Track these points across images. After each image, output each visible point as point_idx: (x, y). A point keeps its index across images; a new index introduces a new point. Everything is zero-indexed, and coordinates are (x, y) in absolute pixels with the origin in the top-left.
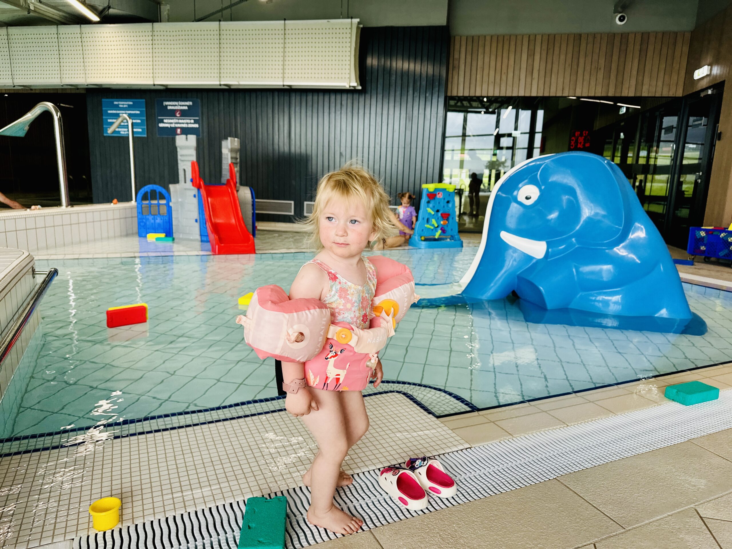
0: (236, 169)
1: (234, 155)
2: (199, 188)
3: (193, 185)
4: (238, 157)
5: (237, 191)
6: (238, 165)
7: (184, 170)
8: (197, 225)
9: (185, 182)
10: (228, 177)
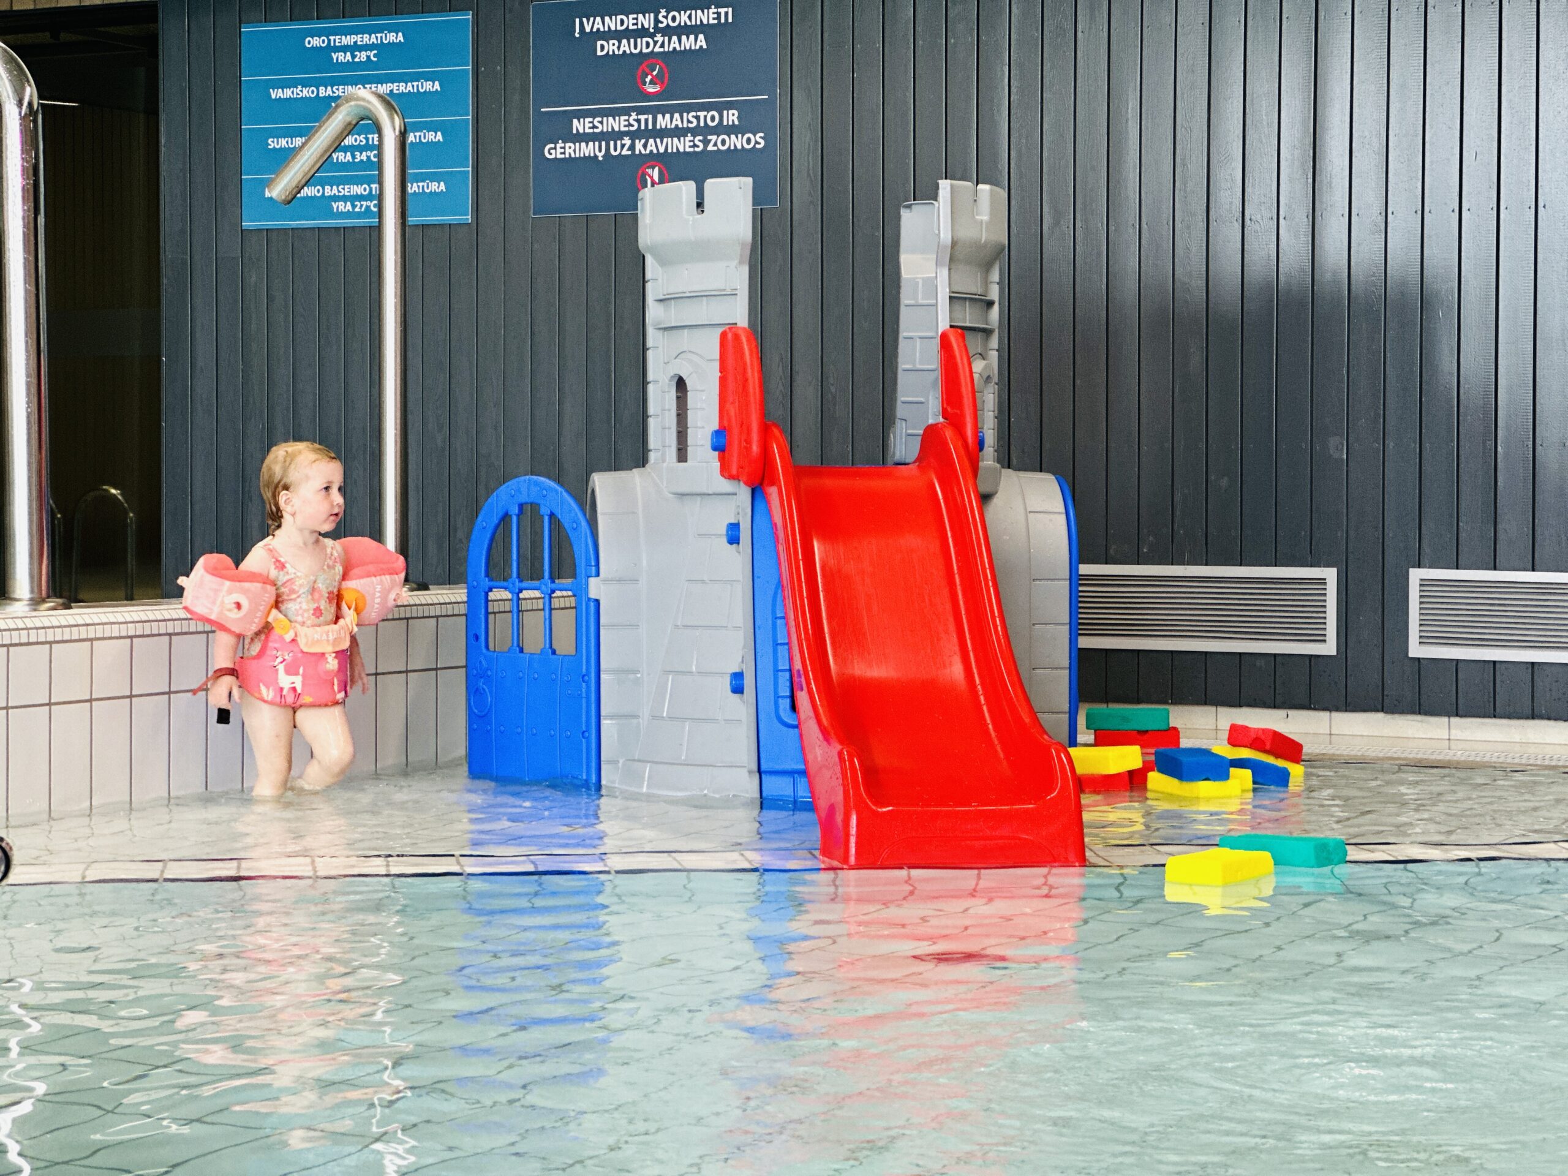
0: (978, 366)
1: (971, 285)
2: (759, 484)
3: (726, 471)
4: (994, 294)
5: (985, 498)
6: (994, 342)
7: (681, 384)
8: (741, 709)
9: (682, 455)
10: (933, 415)
